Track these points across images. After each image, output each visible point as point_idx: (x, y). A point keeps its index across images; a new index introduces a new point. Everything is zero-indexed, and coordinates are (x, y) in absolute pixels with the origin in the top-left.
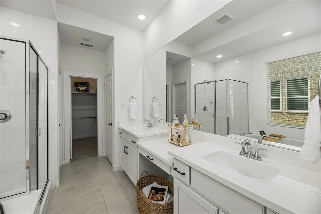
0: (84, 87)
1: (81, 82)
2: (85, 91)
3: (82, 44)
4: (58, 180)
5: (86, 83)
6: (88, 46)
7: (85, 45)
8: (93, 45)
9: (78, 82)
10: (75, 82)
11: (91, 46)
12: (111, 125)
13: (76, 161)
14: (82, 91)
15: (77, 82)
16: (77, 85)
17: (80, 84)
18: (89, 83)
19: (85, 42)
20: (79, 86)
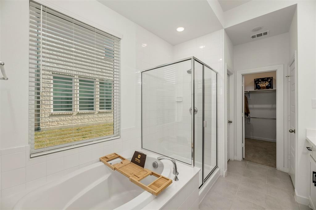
0: (265, 83)
1: (261, 78)
2: (267, 87)
3: (253, 37)
4: (225, 170)
5: (268, 78)
6: (262, 35)
7: (257, 37)
8: (267, 31)
9: (259, 79)
10: (255, 79)
11: (266, 34)
12: (295, 132)
13: (248, 161)
14: (264, 88)
15: (257, 79)
16: (257, 82)
17: (260, 80)
18: (272, 77)
19: (256, 34)
20: (260, 83)
